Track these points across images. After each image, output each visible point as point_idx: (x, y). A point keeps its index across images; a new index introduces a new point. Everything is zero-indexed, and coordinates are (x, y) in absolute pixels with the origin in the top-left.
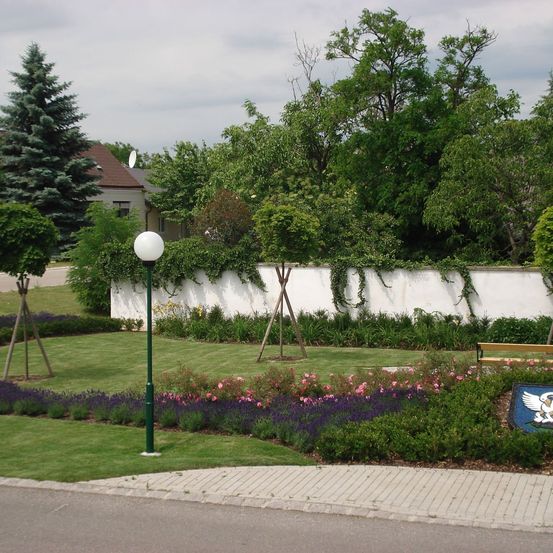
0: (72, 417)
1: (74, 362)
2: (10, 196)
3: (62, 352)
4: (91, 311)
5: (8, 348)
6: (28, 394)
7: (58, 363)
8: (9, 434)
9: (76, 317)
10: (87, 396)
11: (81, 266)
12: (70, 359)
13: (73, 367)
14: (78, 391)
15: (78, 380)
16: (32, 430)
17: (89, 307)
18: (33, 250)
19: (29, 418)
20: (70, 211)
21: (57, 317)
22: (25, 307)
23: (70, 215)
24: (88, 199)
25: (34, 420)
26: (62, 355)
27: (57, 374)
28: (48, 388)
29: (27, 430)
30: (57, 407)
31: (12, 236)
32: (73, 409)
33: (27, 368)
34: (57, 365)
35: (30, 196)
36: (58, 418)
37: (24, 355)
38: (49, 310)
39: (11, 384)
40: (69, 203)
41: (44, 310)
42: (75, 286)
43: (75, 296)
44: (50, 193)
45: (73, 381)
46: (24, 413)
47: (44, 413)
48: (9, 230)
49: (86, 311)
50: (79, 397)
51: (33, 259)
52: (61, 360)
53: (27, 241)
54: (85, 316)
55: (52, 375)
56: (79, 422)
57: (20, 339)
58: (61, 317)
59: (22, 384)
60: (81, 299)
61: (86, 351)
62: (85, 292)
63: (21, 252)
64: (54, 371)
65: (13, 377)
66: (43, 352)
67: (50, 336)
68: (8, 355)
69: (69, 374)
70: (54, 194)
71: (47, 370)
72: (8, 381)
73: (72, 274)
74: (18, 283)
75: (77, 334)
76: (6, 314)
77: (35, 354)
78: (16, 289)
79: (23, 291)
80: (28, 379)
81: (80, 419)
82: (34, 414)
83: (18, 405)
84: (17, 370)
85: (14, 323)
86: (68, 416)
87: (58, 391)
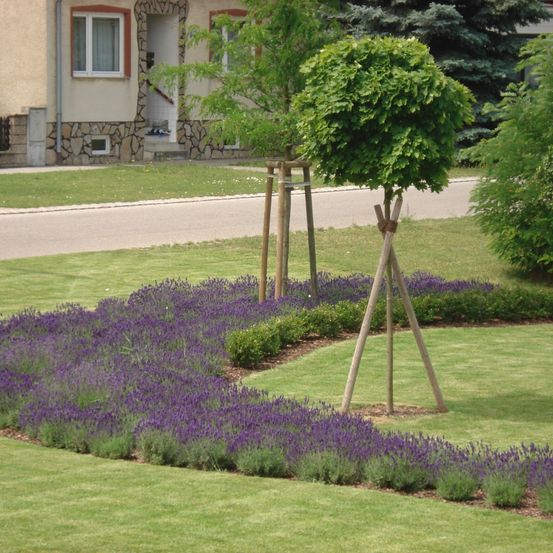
0: (489, 501)
1: (488, 381)
2: (356, 22)
3: (464, 360)
4: (522, 276)
5: (354, 343)
6: (395, 444)
7: (454, 383)
8: (358, 528)
9: (490, 287)
10: (522, 459)
11: (502, 177)
12: (478, 375)
13: (485, 394)
14: (502, 446)
15: (498, 422)
16: (405, 522)
17: (517, 266)
18: (411, 137)
19: (397, 495)
20: (481, 57)
21: (450, 285)
22: (391, 261)
23: (481, 64)
24: (520, 30)
25: (408, 501)
26: (460, 366)
27: (452, 406)
28: (435, 434)
29: (394, 521)
30: (455, 476)
31: (368, 105)
32: (492, 483)
33: (391, 389)
34: (454, 387)
35: (398, 24)
36: (458, 500)
37: (386, 362)
38: (434, 270)
39: (360, 422)
40: (479, 39)
41: (421, 268)
42: (489, 221)
43: (489, 239)
44: (441, 16)
45: (486, 423)
46: (387, 484)
47: (430, 487)
48: (363, 93)
49: (511, 274)
50: (504, 459)
51: (412, 159)
52: (461, 376)
53: (401, 119)
54: (511, 285)
55: (441, 408)
56: (505, 513)
57: (377, 327)
58: (459, 286)
59: (381, 422)
60: (501, 247)
61: (513, 361)
62: (511, 232)
63: (388, 141)
64: (447, 398)
65: (361, 407)
66: (425, 357)
67: (434, 323)
68: (354, 360)
69: (477, 408)
70: (449, 17)
71: (432, 398)
72: (353, 414)
73: (483, 193)
74: (377, 208)
75: (491, 323)
76: (345, 275)
77: (407, 359)
78: (374, 221)
79: (388, 225)
80: (392, 412)
81: (506, 506)
82: (408, 489)
83: (374, 467)
84: (369, 393)
85: (366, 294)
86: (480, 498)
87: (460, 443)
